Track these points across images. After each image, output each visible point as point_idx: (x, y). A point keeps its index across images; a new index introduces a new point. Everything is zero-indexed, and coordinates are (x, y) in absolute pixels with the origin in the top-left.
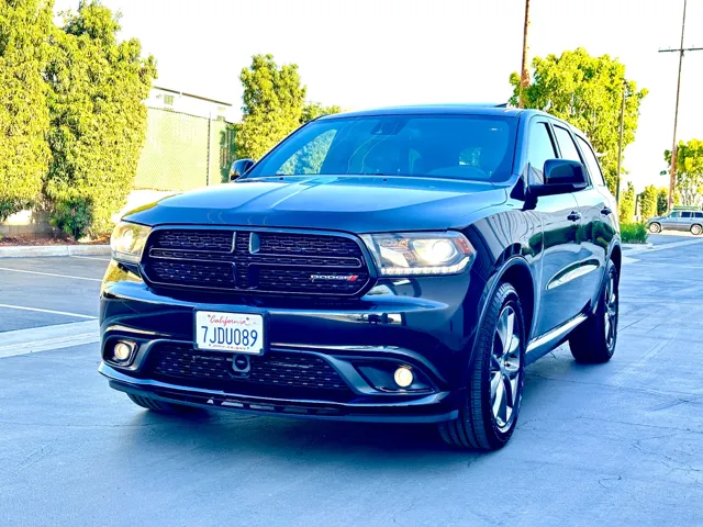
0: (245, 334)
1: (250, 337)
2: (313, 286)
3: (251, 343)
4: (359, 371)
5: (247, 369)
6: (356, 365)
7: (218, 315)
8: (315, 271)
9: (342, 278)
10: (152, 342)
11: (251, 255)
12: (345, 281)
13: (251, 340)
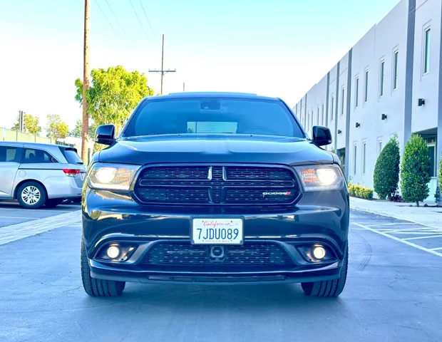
0: (230, 231)
1: (233, 233)
2: (263, 199)
3: (233, 237)
4: (298, 251)
5: (222, 256)
6: (297, 246)
7: (210, 221)
8: (265, 190)
9: (281, 193)
10: (152, 242)
11: (224, 181)
12: (283, 195)
13: (234, 235)
